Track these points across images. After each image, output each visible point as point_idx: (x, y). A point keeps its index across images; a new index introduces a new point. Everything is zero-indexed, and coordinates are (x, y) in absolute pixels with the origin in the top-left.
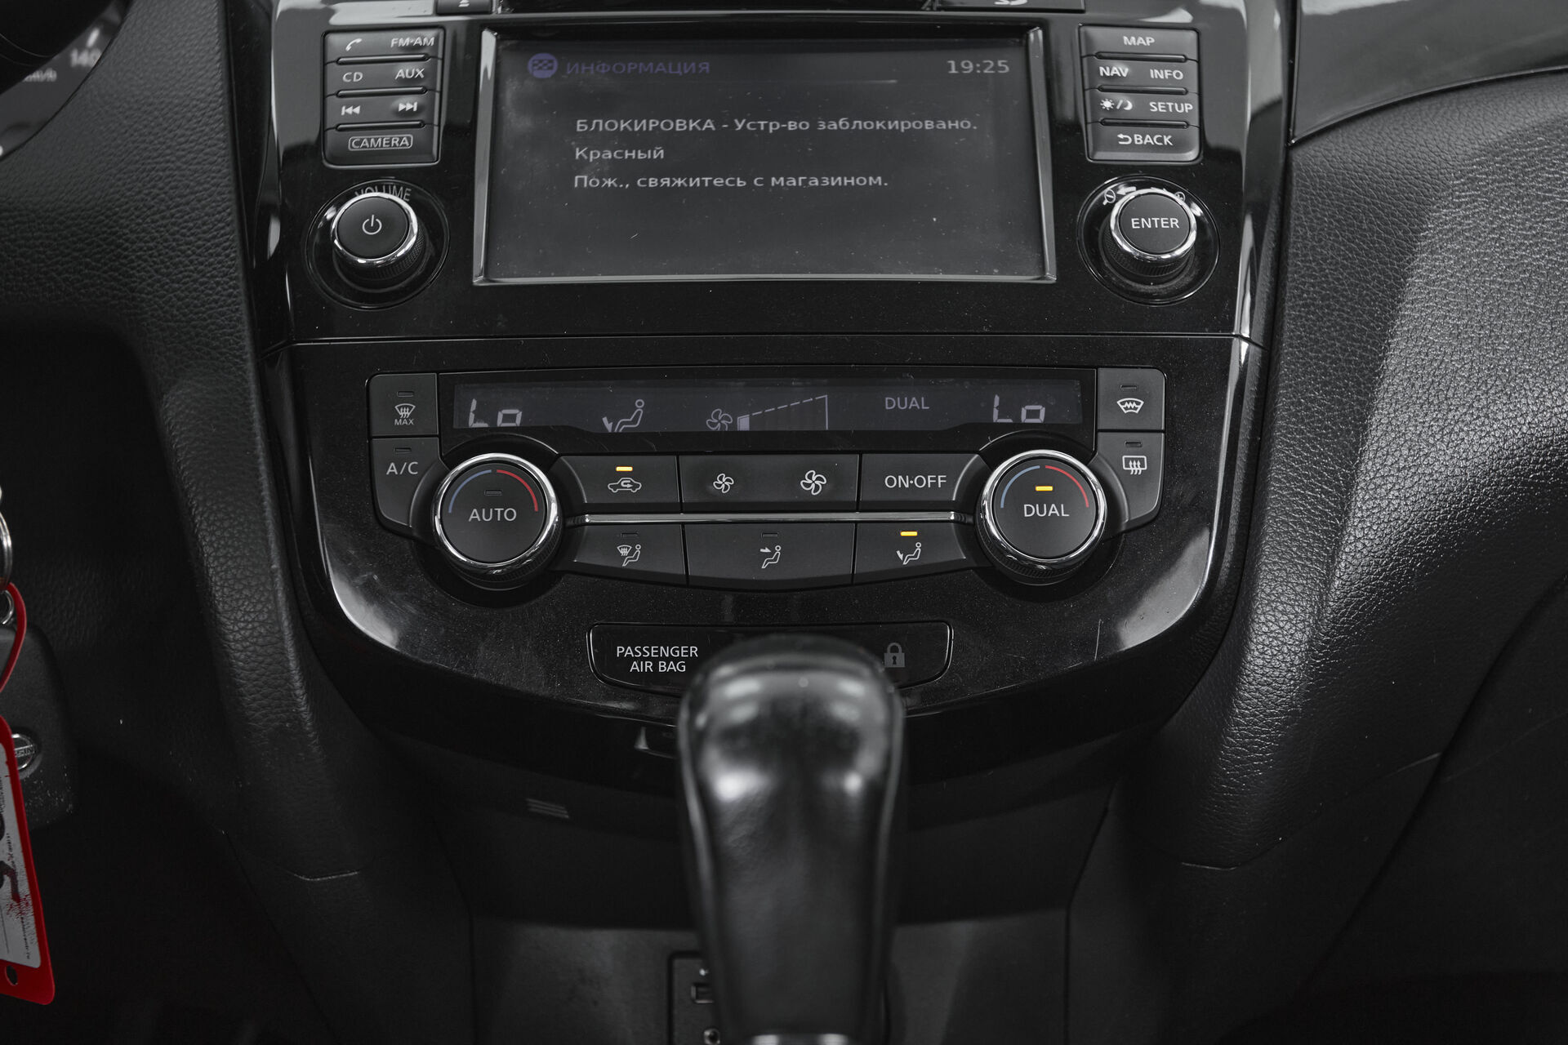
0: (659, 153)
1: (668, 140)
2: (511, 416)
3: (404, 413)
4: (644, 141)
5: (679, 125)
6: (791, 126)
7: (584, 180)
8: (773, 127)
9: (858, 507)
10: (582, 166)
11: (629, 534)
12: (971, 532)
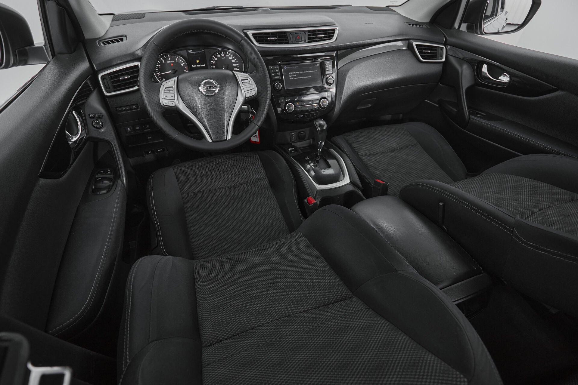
0: (295, 76)
1: (296, 74)
2: (289, 100)
3: (282, 100)
4: (294, 74)
5: (297, 73)
6: (304, 72)
7: (290, 79)
8: (303, 72)
9: (313, 104)
10: (290, 77)
11: (298, 108)
12: (320, 105)
